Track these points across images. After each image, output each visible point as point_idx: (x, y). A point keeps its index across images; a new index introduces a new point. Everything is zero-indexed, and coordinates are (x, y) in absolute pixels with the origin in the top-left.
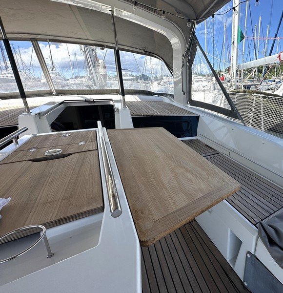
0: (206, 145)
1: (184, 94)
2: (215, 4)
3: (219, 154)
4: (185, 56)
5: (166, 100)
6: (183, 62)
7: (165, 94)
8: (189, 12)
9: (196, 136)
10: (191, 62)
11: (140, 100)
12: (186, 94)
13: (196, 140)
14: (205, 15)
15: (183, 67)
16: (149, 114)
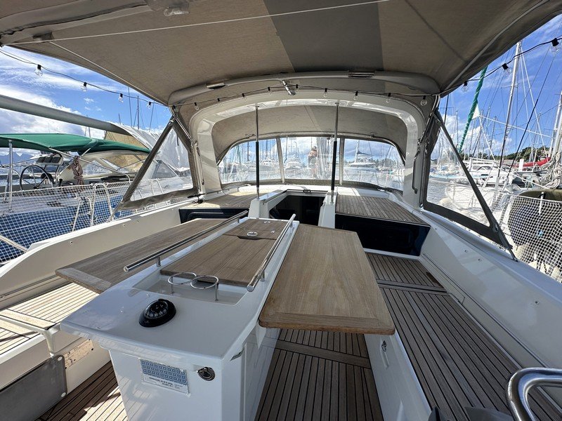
0: (429, 274)
1: (416, 192)
2: (470, 68)
3: (445, 294)
4: (421, 141)
5: (393, 197)
6: (419, 148)
7: (394, 189)
8: (430, 85)
9: (418, 254)
10: (430, 148)
11: (358, 195)
12: (419, 192)
13: (417, 261)
14: (454, 84)
15: (417, 155)
16: (357, 213)
